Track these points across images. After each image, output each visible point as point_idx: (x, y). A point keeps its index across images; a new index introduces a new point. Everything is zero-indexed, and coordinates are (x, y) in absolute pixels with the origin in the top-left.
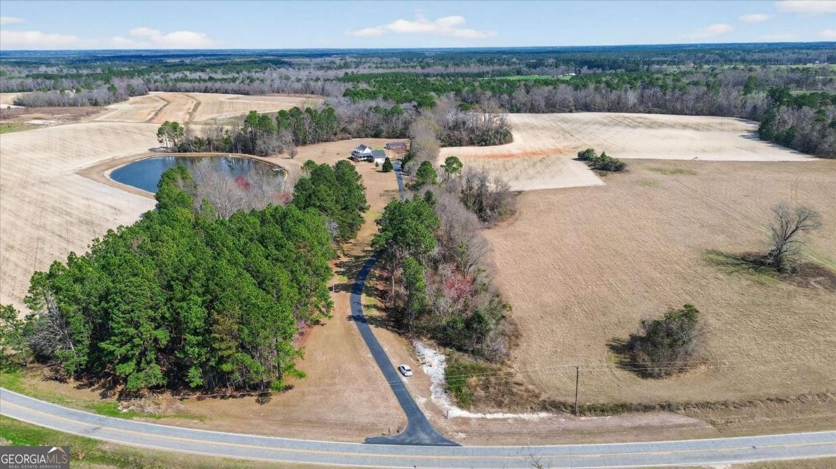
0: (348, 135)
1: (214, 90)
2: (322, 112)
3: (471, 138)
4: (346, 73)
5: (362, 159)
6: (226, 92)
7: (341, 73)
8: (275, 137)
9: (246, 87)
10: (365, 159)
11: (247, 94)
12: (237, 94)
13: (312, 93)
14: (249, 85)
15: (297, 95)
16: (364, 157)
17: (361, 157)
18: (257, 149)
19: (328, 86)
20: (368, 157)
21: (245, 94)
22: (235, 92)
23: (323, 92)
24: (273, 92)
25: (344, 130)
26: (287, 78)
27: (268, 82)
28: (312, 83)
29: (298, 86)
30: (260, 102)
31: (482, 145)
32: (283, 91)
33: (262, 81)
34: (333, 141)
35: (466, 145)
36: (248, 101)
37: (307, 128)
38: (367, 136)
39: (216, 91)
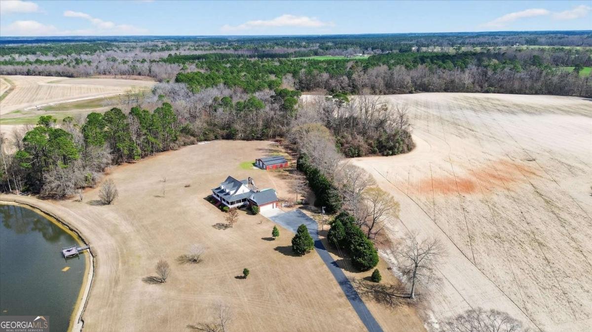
0: (192, 138)
1: (37, 73)
2: (155, 112)
3: (370, 145)
4: (170, 55)
5: (236, 205)
6: (49, 75)
7: (165, 55)
8: (79, 162)
9: (71, 70)
10: (242, 204)
11: (71, 76)
12: (61, 76)
13: (140, 74)
14: (74, 67)
15: (124, 76)
16: (239, 201)
17: (232, 203)
18: (47, 187)
19: (155, 68)
20: (244, 200)
21: (70, 77)
22: (59, 74)
23: (151, 74)
24: (100, 74)
25: (186, 131)
26: (114, 60)
27: (94, 65)
28: (139, 65)
29: (125, 67)
30: (83, 86)
31: (387, 155)
32: (109, 72)
33: (89, 63)
34: (173, 149)
35: (366, 155)
36: (69, 85)
37: (134, 138)
38: (216, 138)
39: (40, 74)
